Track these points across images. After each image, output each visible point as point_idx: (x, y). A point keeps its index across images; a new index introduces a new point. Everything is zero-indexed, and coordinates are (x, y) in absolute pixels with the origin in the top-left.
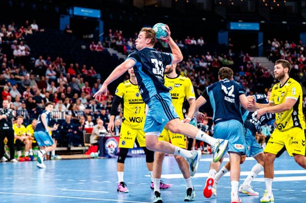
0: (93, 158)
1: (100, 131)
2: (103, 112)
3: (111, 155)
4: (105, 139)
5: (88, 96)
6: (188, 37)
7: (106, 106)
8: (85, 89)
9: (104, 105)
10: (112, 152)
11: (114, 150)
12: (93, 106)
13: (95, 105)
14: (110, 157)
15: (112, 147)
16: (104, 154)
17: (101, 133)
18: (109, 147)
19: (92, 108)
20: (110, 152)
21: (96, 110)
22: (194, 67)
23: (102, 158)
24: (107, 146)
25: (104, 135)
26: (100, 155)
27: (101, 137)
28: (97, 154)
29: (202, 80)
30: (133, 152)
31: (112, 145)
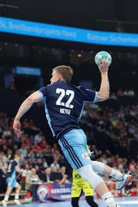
0: (27, 203)
1: (32, 180)
2: (40, 161)
3: (42, 200)
4: (37, 186)
5: (27, 147)
6: (120, 89)
7: (42, 156)
8: (24, 141)
9: (40, 155)
10: (43, 198)
11: (45, 195)
12: (31, 156)
13: (34, 155)
14: (41, 202)
15: (43, 193)
16: (36, 199)
17: (33, 181)
18: (41, 193)
19: (30, 158)
20: (41, 197)
21: (34, 160)
22: (125, 116)
23: (34, 203)
25: (35, 183)
26: (33, 201)
27: (33, 185)
28: (30, 199)
29: (132, 128)
30: (63, 197)
31: (43, 191)
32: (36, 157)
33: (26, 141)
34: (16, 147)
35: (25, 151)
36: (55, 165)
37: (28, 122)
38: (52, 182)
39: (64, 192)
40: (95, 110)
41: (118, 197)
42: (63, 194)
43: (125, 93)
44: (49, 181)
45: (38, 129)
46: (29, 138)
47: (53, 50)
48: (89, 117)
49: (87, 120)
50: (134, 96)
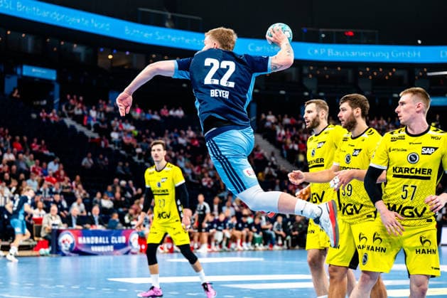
0: (43, 255)
1: (52, 222)
2: (57, 198)
3: (65, 252)
4: (58, 232)
5: (38, 178)
6: (165, 107)
7: (59, 191)
8: (34, 169)
9: (57, 189)
10: (67, 249)
11: (69, 246)
12: (45, 190)
13: (48, 190)
14: (64, 255)
15: (67, 242)
16: (57, 250)
17: (54, 225)
18: (64, 242)
19: (43, 193)
20: (64, 248)
21: (47, 195)
22: (172, 144)
23: (54, 255)
24: (61, 240)
25: (57, 227)
26: (51, 252)
27: (53, 230)
28: (48, 250)
29: (181, 160)
30: (94, 249)
31: (67, 239)
32: (51, 192)
33: (37, 170)
34: (22, 176)
35: (36, 184)
36: (79, 205)
37: (39, 143)
38: (80, 227)
39: (96, 242)
40: (130, 133)
41: (168, 253)
42: (95, 245)
43: (171, 113)
44: (75, 226)
45: (53, 154)
46: (41, 165)
47: (75, 46)
48: (122, 141)
49: (119, 146)
50: (183, 118)
